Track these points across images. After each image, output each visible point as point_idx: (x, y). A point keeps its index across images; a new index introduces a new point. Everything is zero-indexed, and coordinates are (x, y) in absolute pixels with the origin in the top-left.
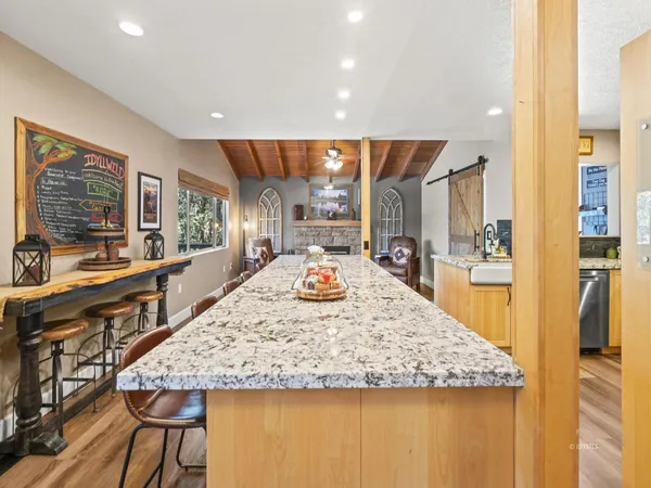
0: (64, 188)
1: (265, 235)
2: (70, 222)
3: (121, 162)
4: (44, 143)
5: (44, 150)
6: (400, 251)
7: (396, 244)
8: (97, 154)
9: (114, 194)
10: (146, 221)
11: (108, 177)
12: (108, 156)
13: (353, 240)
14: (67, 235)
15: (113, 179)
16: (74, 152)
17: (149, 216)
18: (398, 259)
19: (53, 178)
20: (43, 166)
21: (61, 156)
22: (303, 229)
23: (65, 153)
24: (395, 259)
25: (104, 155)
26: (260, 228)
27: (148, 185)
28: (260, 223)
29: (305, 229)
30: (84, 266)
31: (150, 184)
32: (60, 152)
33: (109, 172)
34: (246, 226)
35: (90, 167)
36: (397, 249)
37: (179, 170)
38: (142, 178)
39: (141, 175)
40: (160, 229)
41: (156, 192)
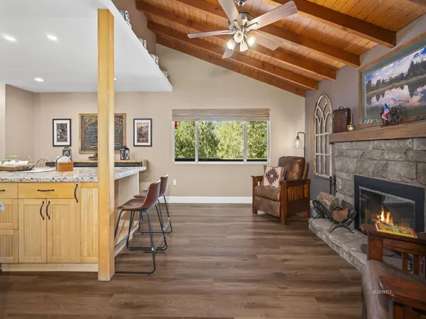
0: (94, 132)
3: (121, 117)
4: (87, 118)
5: (87, 121)
19: (90, 129)
20: (87, 126)
23: (94, 120)
26: (315, 145)
27: (140, 123)
37: (173, 110)
38: (136, 121)
39: (134, 119)
40: (151, 146)
41: (148, 126)
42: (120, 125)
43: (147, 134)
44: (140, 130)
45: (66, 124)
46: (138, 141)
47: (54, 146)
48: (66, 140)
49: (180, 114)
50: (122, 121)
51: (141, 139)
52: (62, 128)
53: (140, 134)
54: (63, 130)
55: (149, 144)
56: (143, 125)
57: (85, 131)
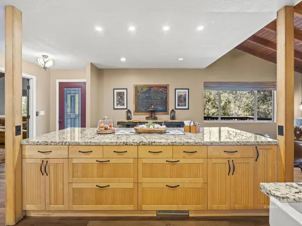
0: (145, 98)
4: (139, 88)
5: (139, 90)
8: (156, 87)
9: (163, 98)
11: (160, 93)
14: (145, 110)
15: (162, 93)
16: (147, 89)
19: (142, 96)
20: (139, 94)
21: (144, 90)
31: (181, 92)
33: (161, 91)
35: (153, 91)
37: (204, 83)
38: (177, 91)
39: (176, 89)
40: (188, 109)
41: (186, 95)
42: (165, 94)
43: (185, 100)
44: (180, 97)
45: (124, 93)
46: (178, 105)
47: (114, 109)
48: (123, 105)
49: (210, 85)
50: (166, 91)
51: (181, 104)
52: (120, 95)
53: (180, 100)
54: (121, 97)
55: (187, 107)
56: (182, 94)
57: (138, 97)
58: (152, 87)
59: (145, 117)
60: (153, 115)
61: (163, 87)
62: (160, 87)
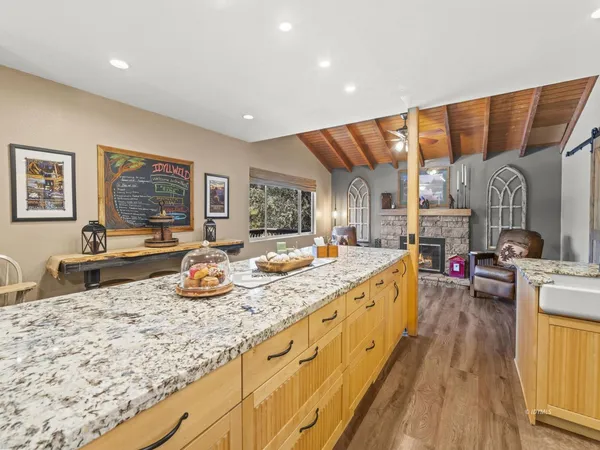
0: (135, 189)
1: (353, 223)
2: (140, 212)
3: (187, 167)
4: (118, 159)
5: (118, 164)
6: (509, 248)
7: (506, 239)
8: (164, 163)
9: (180, 192)
10: (212, 210)
11: (174, 179)
12: (174, 164)
13: (449, 231)
14: (137, 221)
15: (179, 180)
16: (143, 163)
17: (216, 207)
18: (505, 258)
19: (126, 183)
20: (118, 175)
21: (133, 167)
22: (390, 218)
23: (135, 165)
24: (500, 259)
25: (172, 164)
26: (349, 217)
27: (214, 182)
28: (349, 212)
29: (393, 218)
30: (148, 243)
31: (216, 182)
32: (132, 164)
33: (176, 175)
34: (335, 214)
35: (157, 173)
36: (506, 245)
37: (250, 169)
38: (208, 177)
39: (206, 175)
40: (228, 218)
41: (223, 188)
42: (185, 182)
43: (223, 200)
44: (214, 192)
48: (59, 206)
50: (188, 176)
53: (214, 199)
55: (225, 214)
56: (218, 186)
57: (114, 186)
58: (157, 162)
59: (142, 239)
60: (167, 234)
61: (181, 166)
62: (175, 165)
